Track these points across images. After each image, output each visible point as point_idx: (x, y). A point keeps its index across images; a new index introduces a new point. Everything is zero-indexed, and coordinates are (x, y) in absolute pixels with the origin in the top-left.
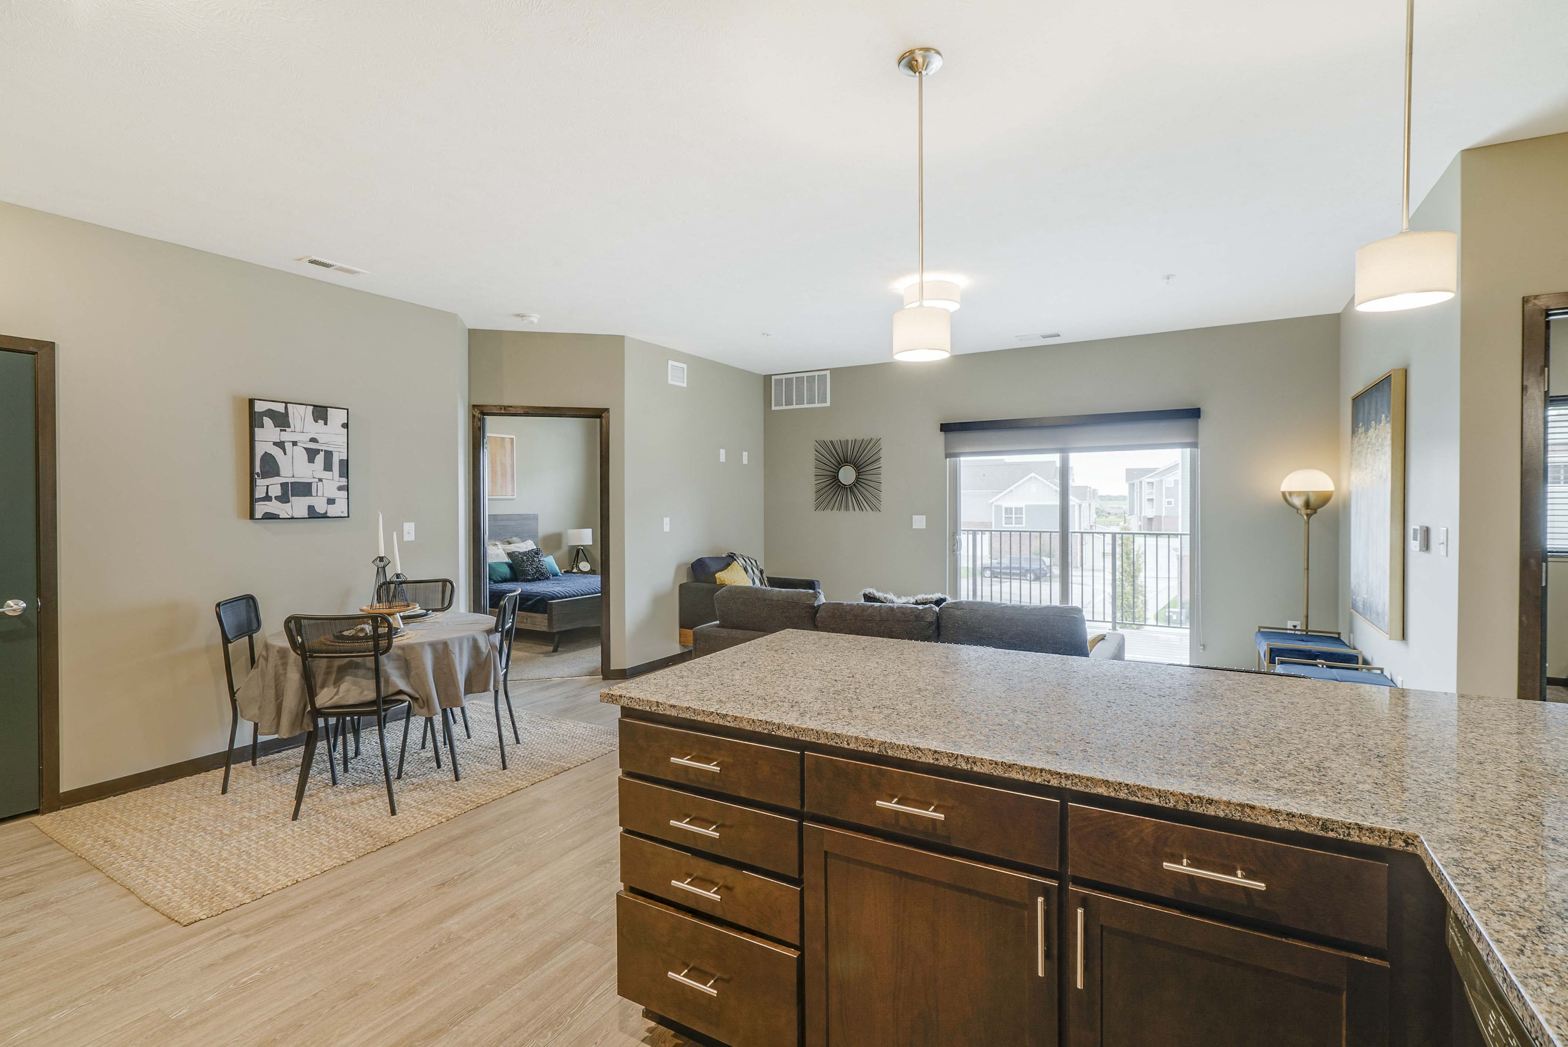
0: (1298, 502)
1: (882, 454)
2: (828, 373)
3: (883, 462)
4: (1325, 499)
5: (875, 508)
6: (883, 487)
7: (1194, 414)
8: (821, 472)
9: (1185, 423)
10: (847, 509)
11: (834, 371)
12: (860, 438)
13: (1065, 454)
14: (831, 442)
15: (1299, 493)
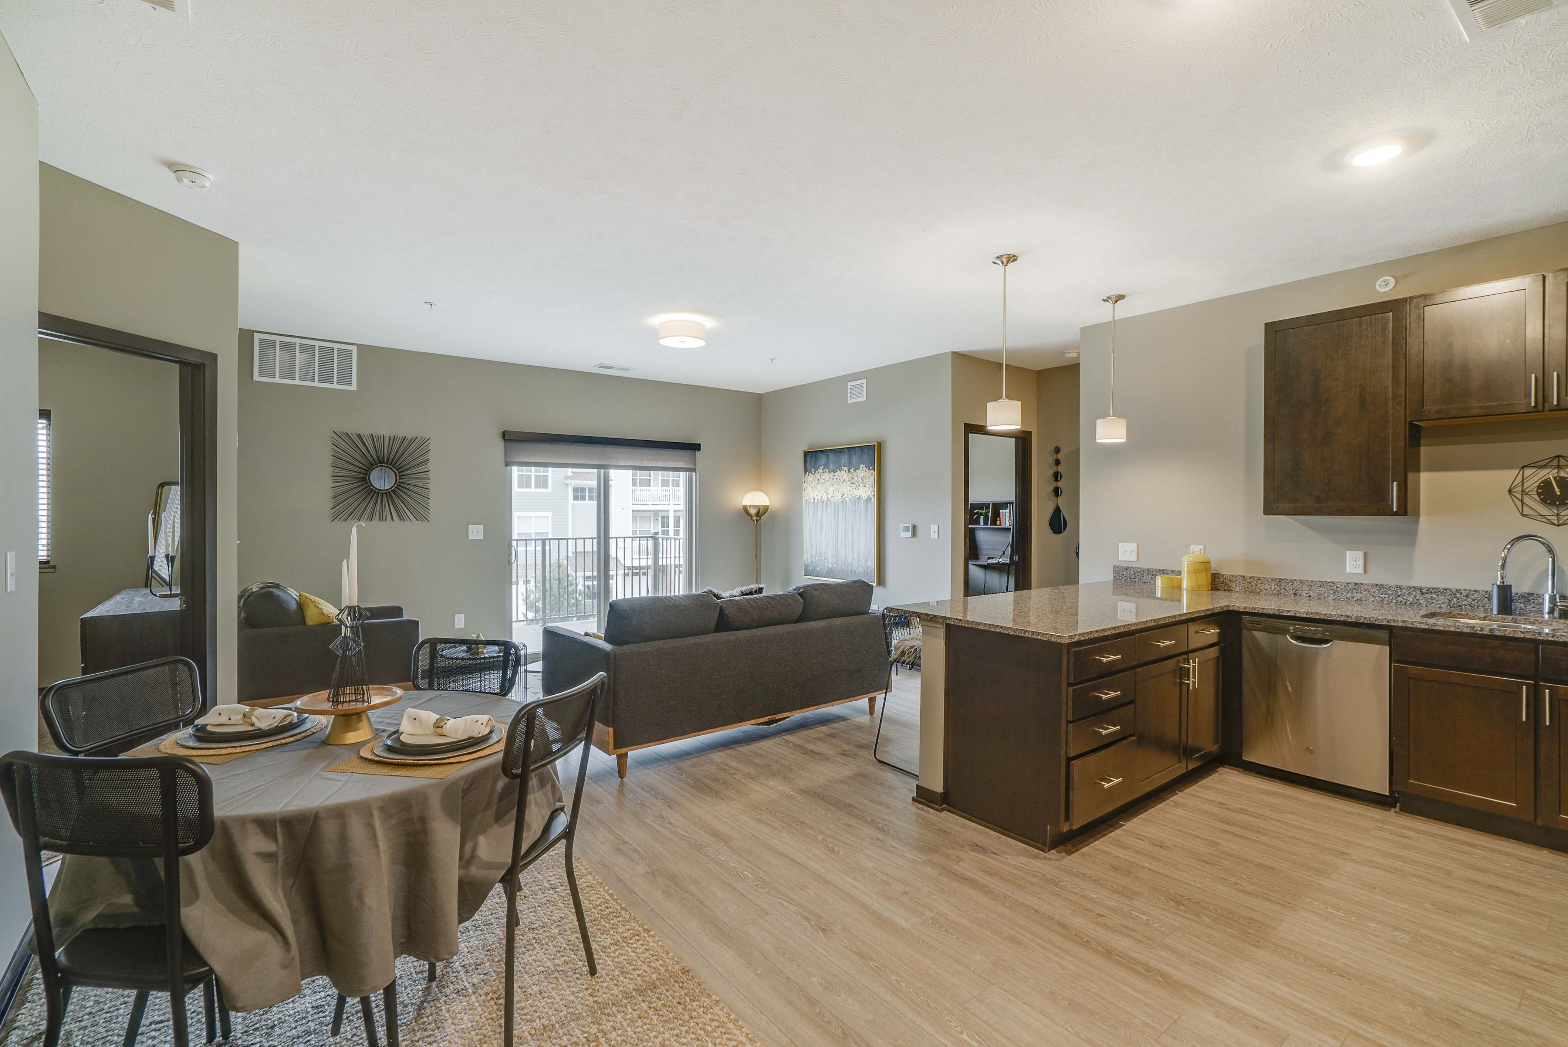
0: (753, 511)
1: (431, 455)
2: (354, 349)
3: (431, 466)
4: (766, 508)
5: (422, 517)
6: (431, 495)
7: (696, 447)
8: (341, 472)
9: (688, 453)
10: (382, 518)
11: (361, 348)
12: (401, 435)
13: (607, 470)
14: (359, 436)
15: (755, 506)
